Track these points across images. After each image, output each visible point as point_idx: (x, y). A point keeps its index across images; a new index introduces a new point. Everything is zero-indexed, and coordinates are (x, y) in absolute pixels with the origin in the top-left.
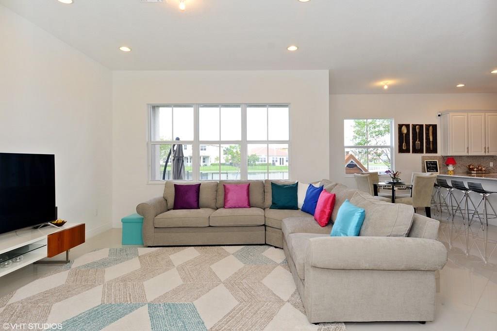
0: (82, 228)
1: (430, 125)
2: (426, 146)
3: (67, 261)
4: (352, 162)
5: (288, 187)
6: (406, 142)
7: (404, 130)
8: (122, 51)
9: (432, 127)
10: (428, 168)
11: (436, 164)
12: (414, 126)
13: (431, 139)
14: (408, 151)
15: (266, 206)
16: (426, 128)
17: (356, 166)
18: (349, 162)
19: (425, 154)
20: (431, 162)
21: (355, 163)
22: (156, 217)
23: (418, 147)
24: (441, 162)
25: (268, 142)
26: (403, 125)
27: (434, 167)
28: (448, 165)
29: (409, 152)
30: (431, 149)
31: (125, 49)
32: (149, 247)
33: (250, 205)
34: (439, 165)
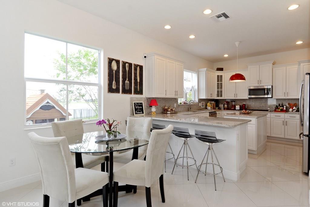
1: (138, 65)
2: (134, 87)
4: (48, 103)
6: (115, 81)
7: (114, 66)
9: (139, 67)
10: (136, 110)
11: (142, 106)
12: (124, 63)
13: (138, 81)
14: (117, 91)
16: (134, 68)
17: (53, 107)
18: (44, 103)
19: (133, 95)
20: (138, 103)
21: (52, 104)
23: (127, 87)
24: (146, 104)
26: (113, 60)
27: (140, 109)
28: (151, 107)
29: (119, 92)
30: (138, 91)
34: (144, 106)
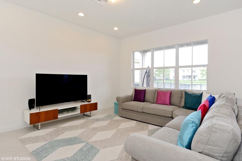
0: (96, 104)
3: (90, 116)
5: (196, 95)
8: (115, 30)
15: (181, 106)
22: (123, 104)
25: (192, 66)
31: (116, 29)
32: (121, 117)
33: (170, 104)
